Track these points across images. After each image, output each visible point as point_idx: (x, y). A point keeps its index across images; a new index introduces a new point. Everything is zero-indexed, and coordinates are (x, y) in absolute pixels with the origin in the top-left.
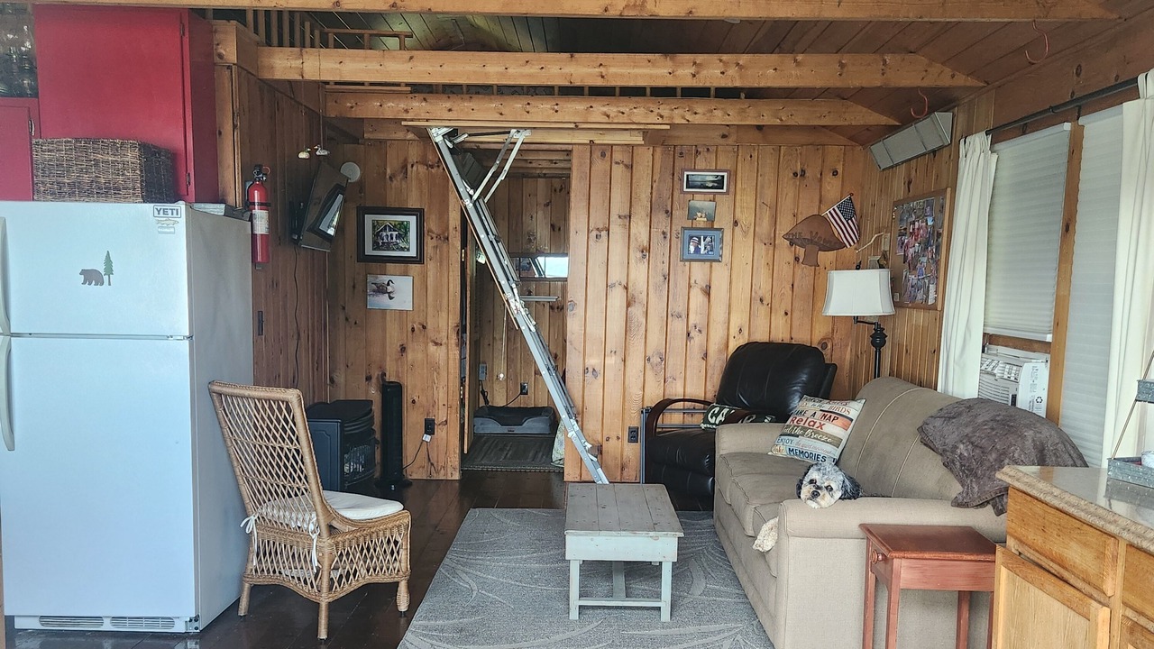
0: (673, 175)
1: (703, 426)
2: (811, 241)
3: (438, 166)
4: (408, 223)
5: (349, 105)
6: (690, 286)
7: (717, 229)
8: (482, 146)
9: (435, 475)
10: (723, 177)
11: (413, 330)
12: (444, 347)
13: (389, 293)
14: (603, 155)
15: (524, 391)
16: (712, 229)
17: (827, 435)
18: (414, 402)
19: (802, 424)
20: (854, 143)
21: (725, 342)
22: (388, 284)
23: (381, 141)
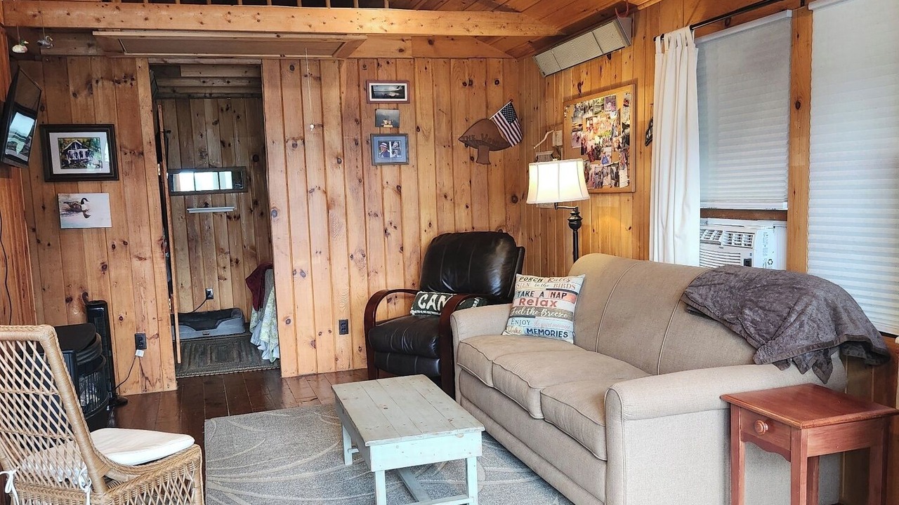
0: (359, 86)
1: (413, 312)
2: (483, 142)
3: (125, 82)
4: (98, 139)
5: (30, 13)
6: (383, 188)
7: (402, 135)
8: (170, 61)
9: (151, 388)
10: (403, 87)
11: (114, 247)
12: (148, 262)
13: (85, 211)
14: (292, 68)
15: (209, 296)
16: (398, 134)
17: (560, 311)
18: (121, 318)
19: (534, 304)
20: (510, 57)
21: (417, 235)
22: (82, 203)
23: (60, 57)
